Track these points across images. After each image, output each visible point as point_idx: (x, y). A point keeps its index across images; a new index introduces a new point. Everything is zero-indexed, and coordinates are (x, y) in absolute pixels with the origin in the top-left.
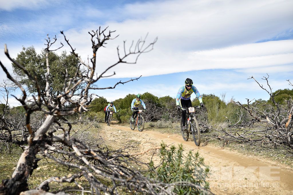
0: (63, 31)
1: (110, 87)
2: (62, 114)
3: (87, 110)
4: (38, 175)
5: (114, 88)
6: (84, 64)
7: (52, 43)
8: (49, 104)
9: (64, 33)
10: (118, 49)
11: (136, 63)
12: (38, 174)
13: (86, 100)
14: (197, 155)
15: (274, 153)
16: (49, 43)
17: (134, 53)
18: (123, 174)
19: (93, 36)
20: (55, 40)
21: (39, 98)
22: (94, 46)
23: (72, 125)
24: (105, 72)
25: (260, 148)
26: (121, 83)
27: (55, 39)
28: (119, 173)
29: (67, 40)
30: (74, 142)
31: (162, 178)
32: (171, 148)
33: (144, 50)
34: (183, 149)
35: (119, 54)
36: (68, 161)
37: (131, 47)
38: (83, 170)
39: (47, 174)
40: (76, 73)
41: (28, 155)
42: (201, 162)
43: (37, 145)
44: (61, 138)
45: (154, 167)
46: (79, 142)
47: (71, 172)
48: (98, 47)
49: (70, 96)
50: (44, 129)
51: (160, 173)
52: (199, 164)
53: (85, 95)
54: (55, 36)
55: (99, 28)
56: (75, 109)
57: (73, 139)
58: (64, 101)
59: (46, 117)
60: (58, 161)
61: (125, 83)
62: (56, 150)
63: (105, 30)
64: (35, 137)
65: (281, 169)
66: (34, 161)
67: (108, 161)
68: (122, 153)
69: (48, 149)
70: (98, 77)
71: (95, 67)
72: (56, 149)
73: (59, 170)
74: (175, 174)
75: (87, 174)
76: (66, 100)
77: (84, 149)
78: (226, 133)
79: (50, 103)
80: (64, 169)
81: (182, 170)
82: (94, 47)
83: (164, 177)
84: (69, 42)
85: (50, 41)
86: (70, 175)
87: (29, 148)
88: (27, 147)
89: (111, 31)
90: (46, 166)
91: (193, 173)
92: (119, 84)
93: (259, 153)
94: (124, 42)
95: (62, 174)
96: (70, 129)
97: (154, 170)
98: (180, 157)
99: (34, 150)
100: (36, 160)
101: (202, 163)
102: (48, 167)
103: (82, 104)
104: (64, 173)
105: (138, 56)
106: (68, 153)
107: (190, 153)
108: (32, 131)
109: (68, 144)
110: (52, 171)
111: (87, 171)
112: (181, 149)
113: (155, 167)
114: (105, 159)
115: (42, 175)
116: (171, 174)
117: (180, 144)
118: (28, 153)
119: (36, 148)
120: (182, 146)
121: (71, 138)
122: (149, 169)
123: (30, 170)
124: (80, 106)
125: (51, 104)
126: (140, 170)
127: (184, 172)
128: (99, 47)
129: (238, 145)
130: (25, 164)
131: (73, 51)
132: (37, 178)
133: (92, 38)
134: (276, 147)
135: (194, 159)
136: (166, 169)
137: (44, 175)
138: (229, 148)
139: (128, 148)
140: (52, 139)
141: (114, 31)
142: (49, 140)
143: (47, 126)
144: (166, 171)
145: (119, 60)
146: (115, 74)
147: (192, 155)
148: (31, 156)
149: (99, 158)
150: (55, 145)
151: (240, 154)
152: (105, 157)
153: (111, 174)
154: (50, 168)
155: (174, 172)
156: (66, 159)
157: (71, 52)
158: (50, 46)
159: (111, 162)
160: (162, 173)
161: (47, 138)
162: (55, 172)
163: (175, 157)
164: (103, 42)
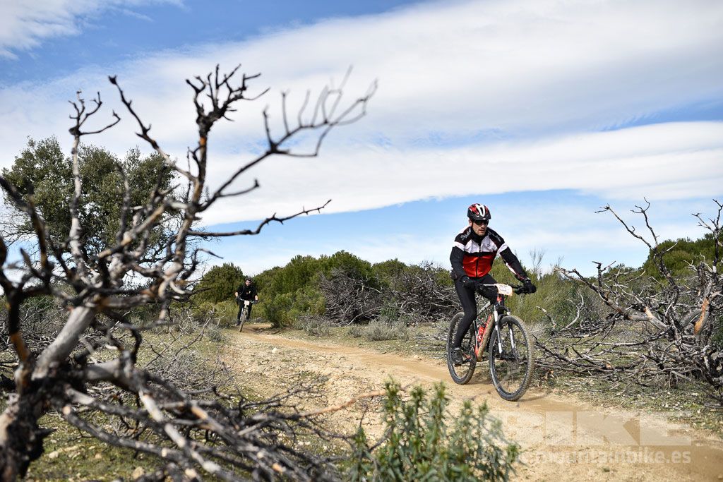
0: (115, 77)
1: (247, 229)
2: (114, 302)
3: (182, 292)
4: (52, 473)
5: (258, 232)
7: (88, 113)
8: (77, 277)
9: (118, 81)
10: (265, 115)
11: (316, 155)
12: (51, 470)
13: (180, 266)
14: (484, 410)
15: (672, 399)
16: (79, 115)
17: (312, 126)
18: (281, 469)
19: (198, 91)
20: (97, 105)
21: (44, 259)
22: (202, 118)
24: (229, 182)
25: (635, 388)
26: (277, 220)
27: (98, 102)
28: (271, 467)
29: (128, 101)
30: (143, 381)
31: (391, 476)
32: (414, 395)
33: (340, 118)
34: (447, 397)
35: (268, 130)
36: (134, 433)
37: (303, 109)
38: (170, 459)
39: (76, 469)
40: (153, 192)
41: (14, 422)
42: (494, 431)
43: (42, 393)
44: (112, 371)
45: (367, 445)
46: (157, 380)
47: (142, 462)
48: (211, 120)
49: (136, 254)
50: (62, 347)
51: (383, 464)
52: (491, 436)
53: (178, 253)
54: (98, 93)
55: (215, 69)
56: (151, 290)
57: (142, 374)
58: (119, 268)
59: (68, 313)
60: (101, 435)
61: (287, 218)
62: (95, 404)
63: (231, 76)
64: (36, 369)
65: (696, 442)
66: (32, 438)
67: (241, 433)
68: (280, 410)
69: (75, 401)
70: (211, 196)
71: (205, 175)
72: (97, 401)
73: (111, 457)
74: (425, 464)
75: (182, 470)
76: (124, 267)
77: (176, 401)
78: (546, 350)
79: (81, 274)
80: (124, 453)
82: (201, 120)
83: (397, 476)
84: (132, 106)
85: (84, 108)
86: (138, 472)
87: (20, 399)
88: (14, 398)
89: (247, 76)
90: (75, 447)
91: (473, 460)
92: (271, 222)
93: (634, 400)
94: (284, 95)
95: (118, 469)
96: (137, 346)
97: (368, 454)
98: (438, 417)
99: (33, 406)
100: (37, 436)
101: (497, 433)
102: (80, 448)
103: (169, 276)
104: (123, 465)
105: (324, 135)
107: (467, 406)
108: (28, 353)
109: (130, 388)
110: (90, 460)
111: (181, 463)
112: (440, 395)
113: (370, 445)
114: (234, 426)
115: (60, 473)
116: (415, 466)
117: (438, 385)
118: (16, 414)
119: (38, 401)
120: (444, 388)
121: (135, 372)
122: (355, 451)
123: (20, 464)
124: (163, 280)
125: (83, 278)
126: (327, 452)
127: (450, 458)
128: (215, 120)
129: (577, 380)
130: (7, 448)
131: (145, 131)
132: (47, 480)
133: (197, 96)
134: (674, 386)
135: (475, 423)
136: (402, 453)
137: (69, 472)
138: (555, 389)
139: (298, 394)
140: (85, 376)
141: (256, 76)
142: (78, 376)
143: (70, 339)
144: (399, 457)
145: (267, 148)
146: (257, 185)
147: (471, 412)
148: (23, 424)
149: (215, 426)
150: (100, 389)
151: (584, 403)
152: (234, 423)
153: (251, 470)
154: (88, 451)
155: (423, 461)
156: (128, 428)
157: (139, 135)
158: (84, 120)
159: (250, 435)
160: (391, 464)
161: (70, 370)
162: (99, 462)
163: (423, 418)
164: (225, 107)
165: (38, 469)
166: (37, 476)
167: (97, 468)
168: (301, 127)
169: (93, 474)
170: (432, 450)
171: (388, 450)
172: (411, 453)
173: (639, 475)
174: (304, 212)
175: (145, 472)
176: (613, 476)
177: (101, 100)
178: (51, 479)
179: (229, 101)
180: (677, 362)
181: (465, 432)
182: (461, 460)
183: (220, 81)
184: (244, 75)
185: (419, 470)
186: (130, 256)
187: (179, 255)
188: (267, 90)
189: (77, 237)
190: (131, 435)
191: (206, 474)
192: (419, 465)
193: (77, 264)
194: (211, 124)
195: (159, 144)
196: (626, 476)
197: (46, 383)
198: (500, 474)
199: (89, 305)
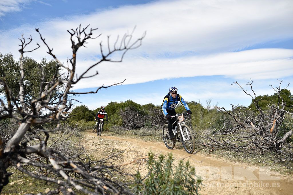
0: (38, 29)
1: (92, 91)
2: (38, 121)
3: (66, 117)
4: (11, 191)
5: (96, 92)
6: (63, 66)
7: (27, 43)
8: (22, 111)
9: (39, 30)
10: (101, 45)
11: (121, 61)
12: (11, 190)
13: (65, 106)
14: (188, 164)
15: (261, 159)
16: (23, 44)
17: (120, 50)
18: (107, 188)
19: (72, 35)
20: (30, 41)
21: (9, 103)
22: (74, 46)
23: (50, 134)
24: (86, 72)
25: (247, 154)
26: (104, 87)
27: (31, 39)
28: (103, 187)
29: (43, 39)
30: (50, 153)
31: (150, 190)
32: (160, 158)
33: (131, 46)
34: (173, 158)
35: (102, 51)
36: (45, 174)
37: (116, 43)
38: (61, 185)
39: (21, 189)
40: (54, 76)
42: (192, 172)
43: (8, 158)
44: (37, 149)
45: (141, 179)
46: (56, 153)
47: (49, 186)
48: (78, 47)
49: (47, 101)
50: (16, 139)
51: (148, 186)
52: (190, 174)
53: (64, 101)
54: (31, 35)
55: (79, 26)
56: (53, 116)
57: (50, 150)
58: (40, 107)
59: (19, 125)
60: (33, 175)
61: (108, 87)
62: (30, 163)
63: (85, 29)
64: (6, 149)
66: (4, 176)
67: (90, 174)
68: (105, 164)
69: (21, 161)
70: (78, 78)
71: (75, 69)
72: (31, 161)
73: (36, 184)
74: (164, 185)
76: (42, 106)
77: (63, 161)
78: (212, 140)
79: (24, 109)
80: (41, 182)
81: (173, 182)
82: (73, 47)
83: (153, 190)
84: (45, 41)
85: (25, 42)
86: (47, 190)
89: (92, 29)
90: (21, 180)
91: (183, 184)
92: (101, 88)
93: (247, 159)
94: (108, 37)
95: (39, 189)
96: (47, 139)
97: (141, 182)
98: (170, 167)
99: (4, 164)
100: (6, 176)
101: (193, 173)
102: (23, 181)
103: (60, 110)
104: (41, 187)
105: (124, 53)
106: (45, 166)
107: (181, 162)
108: (3, 142)
109: (44, 156)
110: (27, 185)
111: (66, 186)
112: (170, 158)
115: (15, 191)
116: (160, 186)
117: (170, 152)
119: (6, 162)
120: (172, 155)
121: (47, 149)
122: (136, 181)
124: (58, 112)
125: (25, 111)
126: (124, 181)
129: (224, 152)
131: (50, 51)
132: (9, 194)
133: (72, 37)
134: (262, 154)
135: (184, 169)
136: (155, 181)
137: (18, 190)
138: (215, 155)
139: (112, 158)
140: (26, 151)
141: (96, 29)
142: (23, 151)
143: (20, 136)
144: (154, 183)
145: (102, 58)
146: (97, 73)
147: (183, 164)
149: (80, 171)
150: (31, 156)
151: (227, 161)
152: (87, 170)
153: (94, 188)
154: (26, 182)
155: (164, 184)
156: (43, 172)
157: (48, 53)
158: (25, 46)
159: (94, 175)
160: (151, 186)
161: (20, 149)
162: (31, 186)
163: (163, 167)
164: (83, 42)
165: (6, 189)
166: (5, 192)
167: (30, 189)
168: (115, 50)
169: (29, 191)
170: (167, 180)
171: (150, 180)
172: (159, 181)
173: (249, 189)
174: (115, 84)
175: (50, 190)
176: (239, 189)
177: (32, 38)
178: (11, 193)
179: (85, 39)
180: (263, 144)
181: (180, 173)
182: (179, 184)
183: (81, 31)
184: (91, 29)
185: (162, 188)
186: (44, 102)
187: (64, 102)
188: (100, 35)
189: (23, 94)
190: (44, 175)
191: (75, 191)
192: (162, 186)
193: (22, 106)
194: (78, 48)
195: (56, 56)
196: (243, 190)
197: (10, 154)
198: (194, 189)
199: (28, 122)
